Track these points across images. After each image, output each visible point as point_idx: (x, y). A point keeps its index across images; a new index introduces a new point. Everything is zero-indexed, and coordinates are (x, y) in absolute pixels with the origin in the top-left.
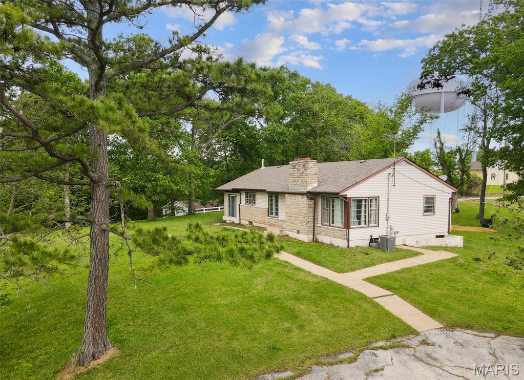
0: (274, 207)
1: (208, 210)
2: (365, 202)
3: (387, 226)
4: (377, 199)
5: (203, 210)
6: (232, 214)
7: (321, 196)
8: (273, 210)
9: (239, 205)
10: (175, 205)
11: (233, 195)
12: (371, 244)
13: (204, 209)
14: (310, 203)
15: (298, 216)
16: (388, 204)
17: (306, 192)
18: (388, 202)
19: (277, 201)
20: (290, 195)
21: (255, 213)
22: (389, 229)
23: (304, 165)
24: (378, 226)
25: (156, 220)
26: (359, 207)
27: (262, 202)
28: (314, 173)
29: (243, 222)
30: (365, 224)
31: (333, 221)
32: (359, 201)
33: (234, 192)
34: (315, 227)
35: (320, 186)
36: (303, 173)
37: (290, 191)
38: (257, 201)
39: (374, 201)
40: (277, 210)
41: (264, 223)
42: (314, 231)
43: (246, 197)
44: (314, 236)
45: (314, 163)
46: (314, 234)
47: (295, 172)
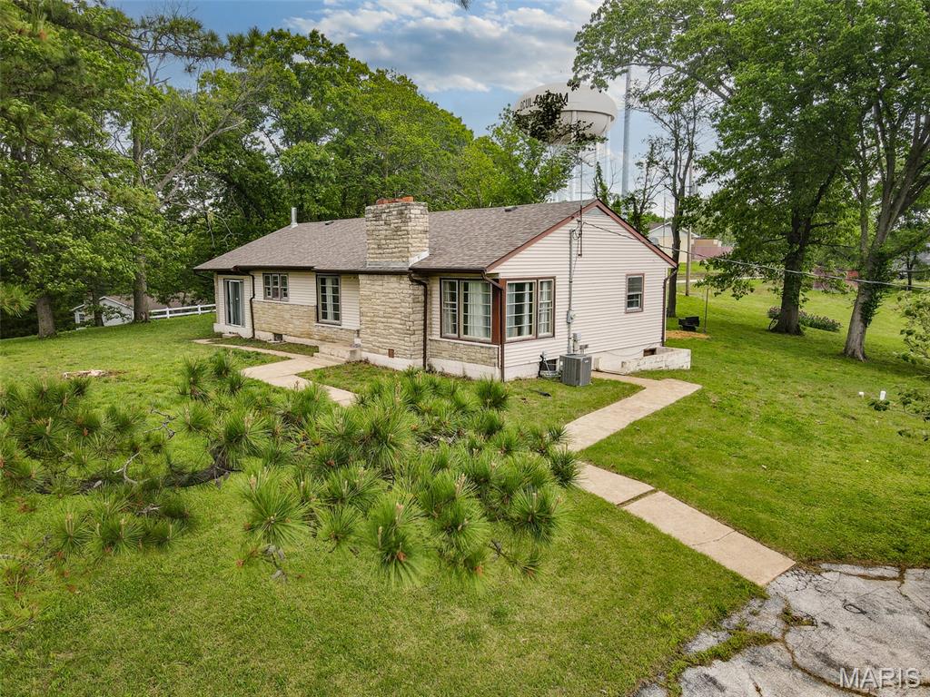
0: (329, 301)
1: (176, 312)
2: (531, 289)
3: (569, 334)
4: (551, 282)
5: (165, 313)
6: (235, 318)
7: (438, 278)
8: (327, 309)
9: (251, 301)
10: (101, 304)
11: (233, 279)
12: (543, 373)
13: (167, 310)
14: (416, 293)
15: (390, 320)
16: (570, 292)
17: (407, 269)
18: (570, 288)
19: (336, 291)
20: (371, 277)
21: (287, 316)
22: (572, 342)
23: (401, 213)
24: (554, 336)
25: (59, 337)
26: (519, 298)
27: (303, 293)
28: (422, 228)
29: (260, 335)
30: (530, 333)
31: (466, 328)
32: (520, 287)
33: (235, 274)
34: (428, 342)
35: (435, 256)
36: (397, 229)
37: (369, 267)
38: (291, 291)
39: (545, 286)
40: (336, 308)
41: (309, 336)
42: (425, 349)
43: (267, 282)
44: (425, 362)
45: (422, 208)
46: (425, 357)
47: (380, 228)
